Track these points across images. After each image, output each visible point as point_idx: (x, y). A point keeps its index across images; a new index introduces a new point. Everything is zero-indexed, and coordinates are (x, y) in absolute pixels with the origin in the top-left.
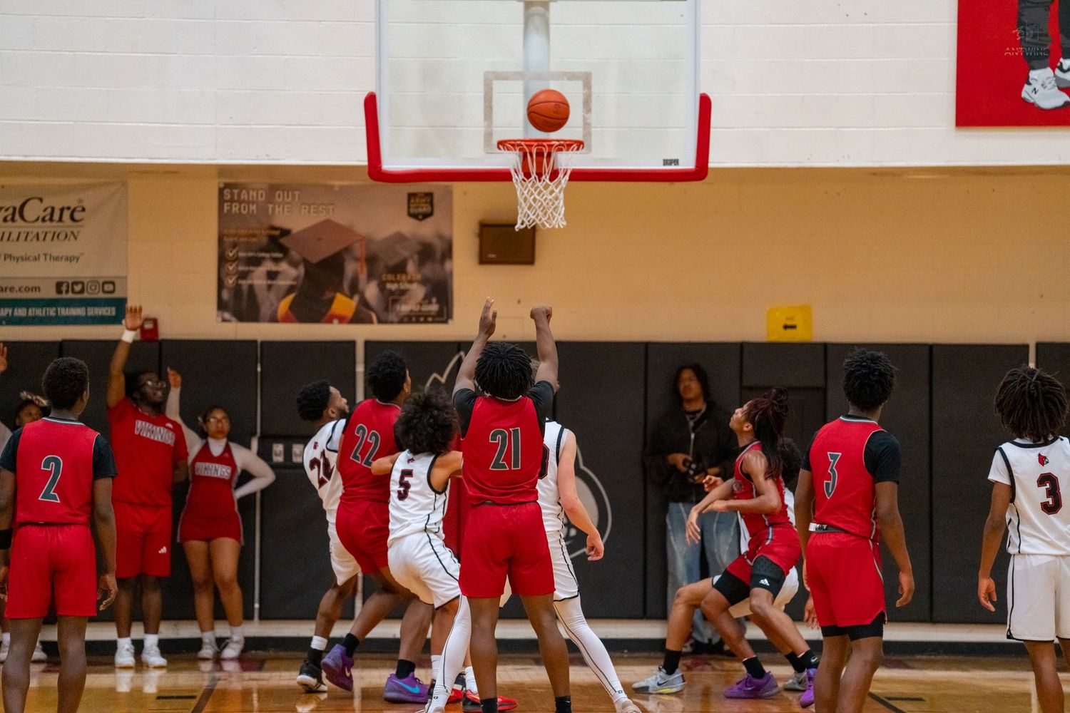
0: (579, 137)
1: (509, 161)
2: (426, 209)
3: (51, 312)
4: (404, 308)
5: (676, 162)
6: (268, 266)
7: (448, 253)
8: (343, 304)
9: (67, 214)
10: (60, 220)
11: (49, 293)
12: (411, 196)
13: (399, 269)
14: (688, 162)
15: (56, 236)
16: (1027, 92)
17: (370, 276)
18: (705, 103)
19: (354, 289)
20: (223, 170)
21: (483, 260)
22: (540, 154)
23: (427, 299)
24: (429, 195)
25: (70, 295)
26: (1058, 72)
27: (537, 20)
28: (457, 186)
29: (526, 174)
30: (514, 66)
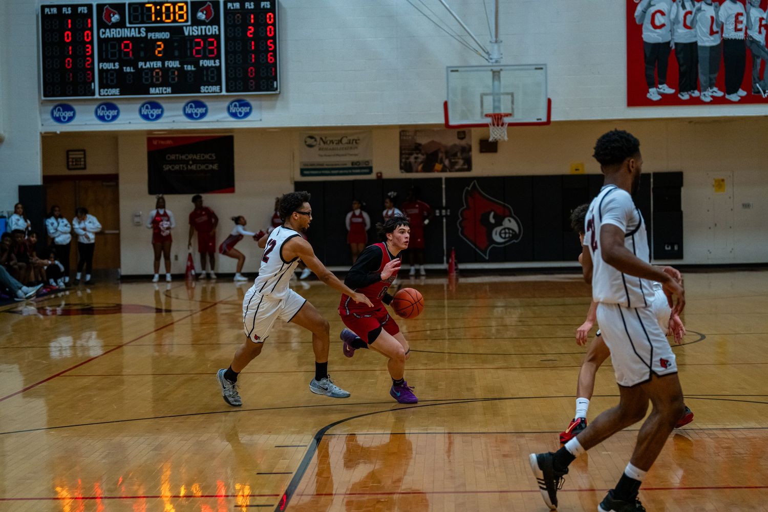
0: (510, 112)
1: (488, 121)
2: (463, 136)
3: (350, 171)
4: (457, 167)
5: (540, 119)
6: (415, 155)
7: (470, 149)
8: (438, 166)
9: (354, 142)
10: (352, 143)
11: (350, 165)
12: (459, 133)
13: (455, 155)
14: (544, 119)
15: (351, 148)
16: (648, 96)
17: (447, 157)
18: (549, 101)
19: (441, 162)
20: (401, 126)
21: (482, 151)
22: (498, 118)
23: (464, 164)
24: (464, 132)
25: (356, 166)
26: (658, 89)
27: (497, 77)
28: (473, 129)
29: (494, 125)
30: (488, 91)
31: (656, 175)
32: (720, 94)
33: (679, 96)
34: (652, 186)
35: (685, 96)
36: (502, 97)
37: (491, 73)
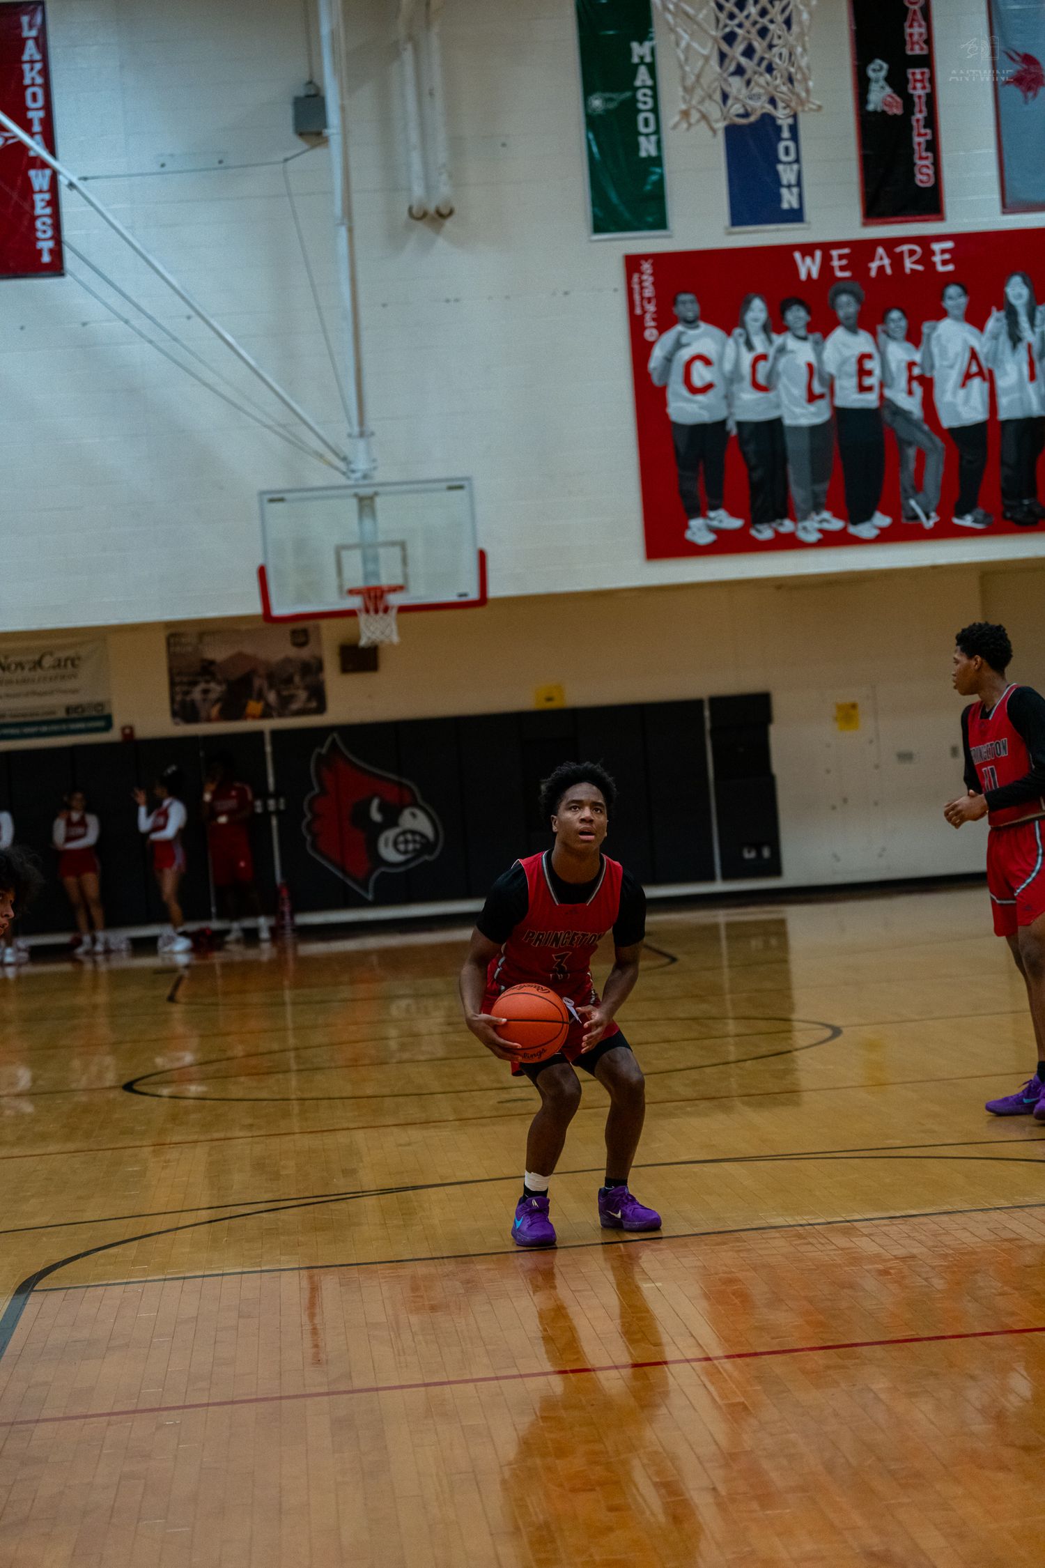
0: (400, 582)
1: (355, 602)
2: (302, 639)
3: (64, 727)
4: (295, 706)
5: (465, 595)
6: (202, 686)
7: (319, 666)
8: (254, 707)
9: (69, 663)
10: (65, 666)
11: (61, 714)
12: (294, 633)
13: (289, 681)
14: (474, 595)
15: (63, 677)
16: (689, 535)
17: (271, 686)
18: (482, 556)
19: (260, 696)
20: (168, 625)
21: (345, 670)
22: (376, 597)
23: (309, 699)
24: (305, 632)
25: (74, 715)
26: (708, 521)
27: (367, 509)
28: (324, 623)
29: (367, 611)
30: (354, 540)
31: (716, 702)
32: (836, 525)
33: (753, 532)
34: (708, 725)
35: (765, 533)
36: (382, 551)
37: (354, 502)
